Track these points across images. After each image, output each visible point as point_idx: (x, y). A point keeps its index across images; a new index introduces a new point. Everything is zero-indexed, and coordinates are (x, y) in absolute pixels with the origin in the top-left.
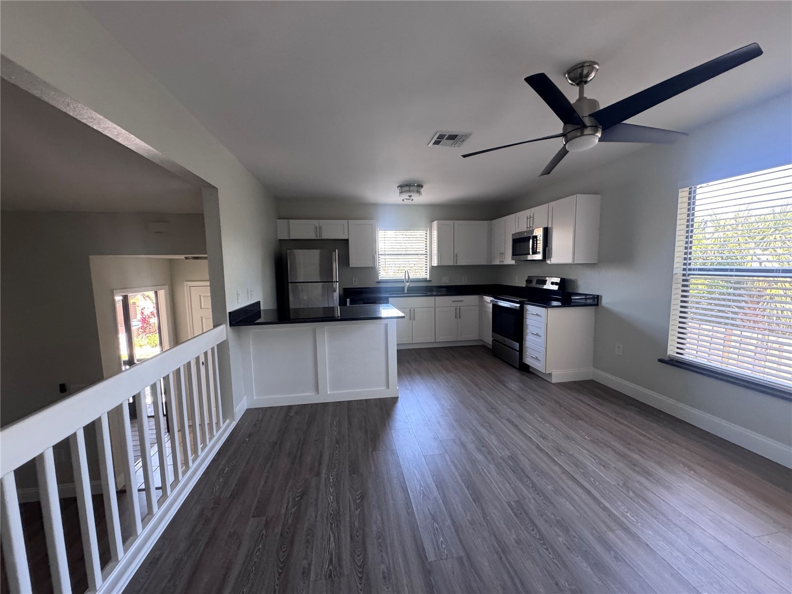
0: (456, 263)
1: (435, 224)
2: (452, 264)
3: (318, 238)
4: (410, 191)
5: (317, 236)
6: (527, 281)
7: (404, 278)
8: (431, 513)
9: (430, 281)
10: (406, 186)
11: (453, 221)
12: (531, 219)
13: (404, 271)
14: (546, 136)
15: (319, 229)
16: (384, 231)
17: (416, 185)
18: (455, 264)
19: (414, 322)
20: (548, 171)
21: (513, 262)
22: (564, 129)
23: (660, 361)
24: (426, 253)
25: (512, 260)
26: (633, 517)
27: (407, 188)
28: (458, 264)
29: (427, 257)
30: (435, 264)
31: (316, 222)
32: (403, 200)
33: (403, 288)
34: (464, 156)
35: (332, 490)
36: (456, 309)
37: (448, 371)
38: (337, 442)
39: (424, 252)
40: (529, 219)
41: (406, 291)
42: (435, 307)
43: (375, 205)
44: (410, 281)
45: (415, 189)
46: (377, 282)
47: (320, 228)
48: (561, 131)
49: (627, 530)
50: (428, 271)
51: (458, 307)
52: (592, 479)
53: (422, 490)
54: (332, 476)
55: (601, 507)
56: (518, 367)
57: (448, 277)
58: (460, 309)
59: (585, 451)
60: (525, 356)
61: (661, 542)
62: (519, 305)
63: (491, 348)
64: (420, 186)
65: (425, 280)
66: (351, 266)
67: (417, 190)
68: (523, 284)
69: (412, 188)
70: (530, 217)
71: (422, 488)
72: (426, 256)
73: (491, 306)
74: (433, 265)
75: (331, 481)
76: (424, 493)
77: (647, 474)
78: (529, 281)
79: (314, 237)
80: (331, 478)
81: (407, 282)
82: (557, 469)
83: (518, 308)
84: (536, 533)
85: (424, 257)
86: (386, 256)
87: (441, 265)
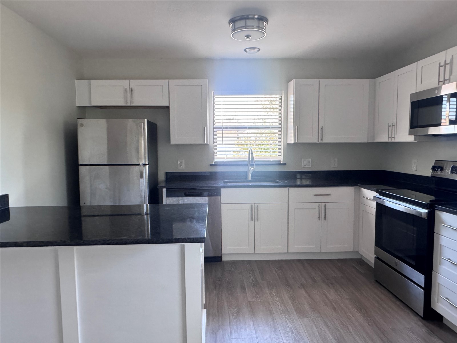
0: (322, 140)
1: (292, 84)
2: (316, 141)
3: (129, 104)
4: (246, 27)
5: (127, 102)
6: (434, 168)
7: (248, 160)
9: (285, 164)
10: (242, 18)
11: (318, 80)
12: (448, 67)
13: (248, 151)
15: (129, 93)
16: (221, 96)
17: (256, 17)
18: (320, 142)
19: (256, 222)
21: (411, 138)
24: (280, 126)
25: (409, 134)
27: (242, 23)
28: (324, 141)
29: (281, 131)
30: (291, 141)
31: (126, 83)
32: (245, 50)
33: (246, 173)
36: (319, 206)
39: (277, 125)
40: (442, 69)
41: (250, 178)
42: (288, 203)
44: (256, 165)
45: (255, 23)
46: (211, 165)
47: (131, 91)
50: (282, 151)
51: (323, 204)
56: (422, 316)
57: (310, 160)
58: (325, 206)
60: (436, 299)
62: (426, 211)
63: (373, 267)
64: (263, 19)
65: (279, 164)
66: (173, 142)
67: (257, 25)
68: (428, 172)
69: (249, 22)
70: (446, 64)
72: (280, 129)
73: (374, 204)
74: (288, 143)
78: (438, 167)
79: (122, 103)
81: (252, 165)
83: (424, 216)
85: (277, 131)
86: (223, 129)
87: (298, 142)
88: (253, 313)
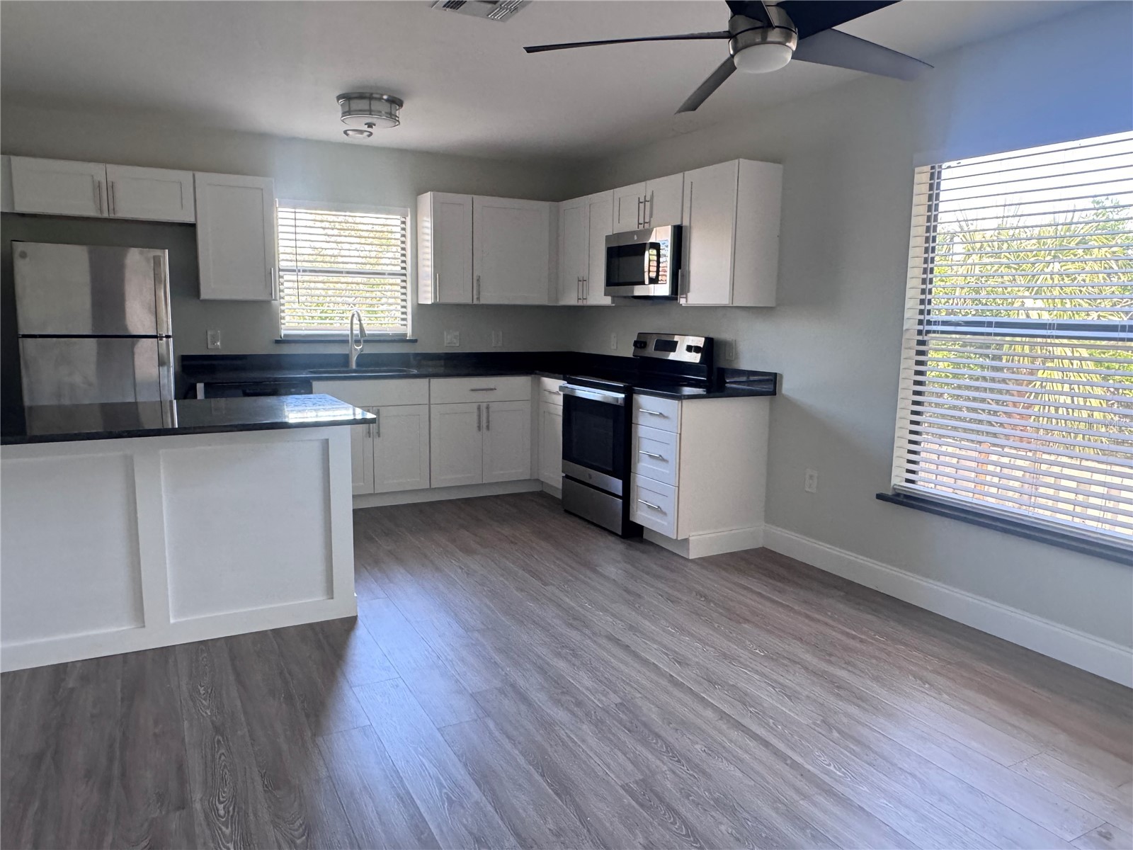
0: (478, 299)
1: (427, 199)
2: (470, 302)
3: (105, 215)
4: (370, 112)
5: (101, 210)
6: (636, 344)
7: (349, 332)
8: (471, 833)
9: (414, 341)
10: (361, 97)
11: (470, 197)
12: (648, 204)
13: (350, 315)
14: (696, 31)
15: (106, 191)
16: (293, 210)
17: (385, 97)
18: (475, 302)
19: (377, 441)
20: (694, 104)
21: (607, 301)
22: (732, 22)
23: (880, 497)
24: (403, 271)
25: (605, 295)
26: (839, 770)
27: (363, 104)
28: (483, 301)
29: (405, 281)
30: (427, 298)
31: (97, 171)
32: (345, 132)
33: (346, 358)
34: (530, 50)
35: (227, 831)
36: (479, 408)
37: (468, 551)
38: (217, 730)
39: (398, 269)
40: (642, 205)
41: (354, 366)
42: (430, 404)
43: (264, 137)
44: (365, 341)
45: (385, 107)
46: (277, 342)
47: (111, 187)
48: (725, 27)
49: (829, 792)
50: (409, 317)
51: (485, 404)
52: (771, 721)
53: (446, 793)
54: (221, 803)
55: (787, 764)
56: (620, 534)
57: (457, 333)
58: (488, 408)
59: (757, 677)
60: (635, 507)
61: (882, 800)
62: (623, 396)
63: (560, 496)
64: (396, 102)
65: (401, 339)
66: (205, 294)
67: (388, 110)
68: (628, 351)
69: (376, 105)
70: (645, 201)
71: (445, 791)
72: (404, 278)
73: (559, 400)
74: (420, 303)
75: (222, 812)
76: (449, 799)
77: (860, 699)
78: (640, 344)
79: (92, 213)
80: (221, 807)
81: (358, 342)
82: (709, 713)
83: (621, 402)
84: (680, 828)
85: (398, 281)
86: (299, 273)
87: (441, 301)
88: (399, 560)
